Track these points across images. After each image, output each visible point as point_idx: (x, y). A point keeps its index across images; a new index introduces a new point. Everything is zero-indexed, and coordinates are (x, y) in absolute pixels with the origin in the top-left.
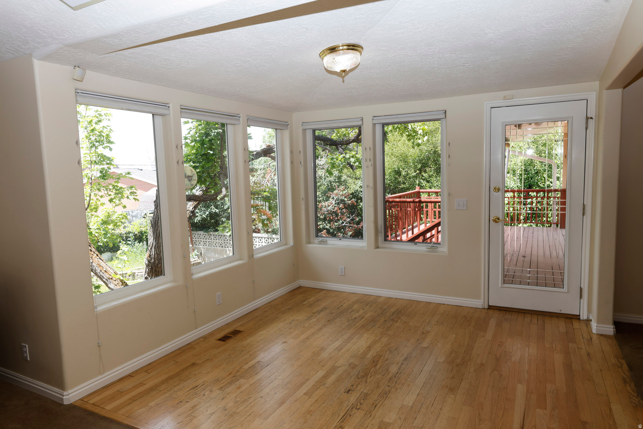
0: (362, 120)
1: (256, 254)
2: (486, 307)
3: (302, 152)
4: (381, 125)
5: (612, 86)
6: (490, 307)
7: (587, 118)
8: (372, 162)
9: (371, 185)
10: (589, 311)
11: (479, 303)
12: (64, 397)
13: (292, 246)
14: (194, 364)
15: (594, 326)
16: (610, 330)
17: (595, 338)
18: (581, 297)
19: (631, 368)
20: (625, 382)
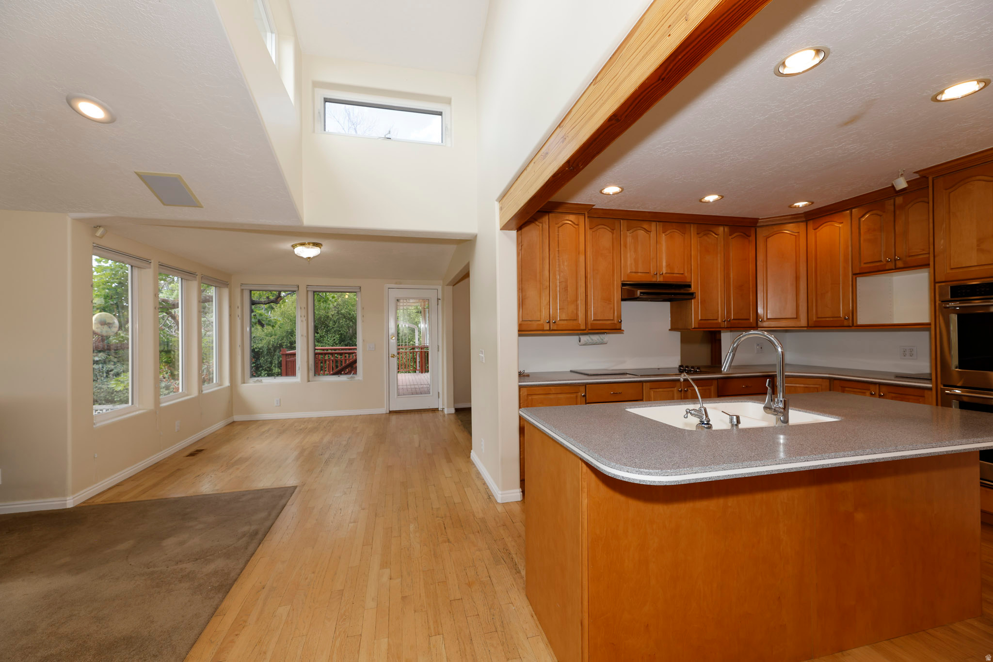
0: (298, 287)
1: (205, 390)
2: (388, 412)
3: (240, 308)
4: (313, 292)
5: (448, 285)
6: (391, 412)
7: (438, 299)
8: (305, 318)
9: (305, 334)
10: (443, 405)
11: (384, 410)
12: (67, 502)
13: (229, 386)
14: (179, 470)
15: (446, 412)
16: (453, 411)
17: (446, 415)
18: (439, 397)
19: (462, 421)
20: (459, 426)
